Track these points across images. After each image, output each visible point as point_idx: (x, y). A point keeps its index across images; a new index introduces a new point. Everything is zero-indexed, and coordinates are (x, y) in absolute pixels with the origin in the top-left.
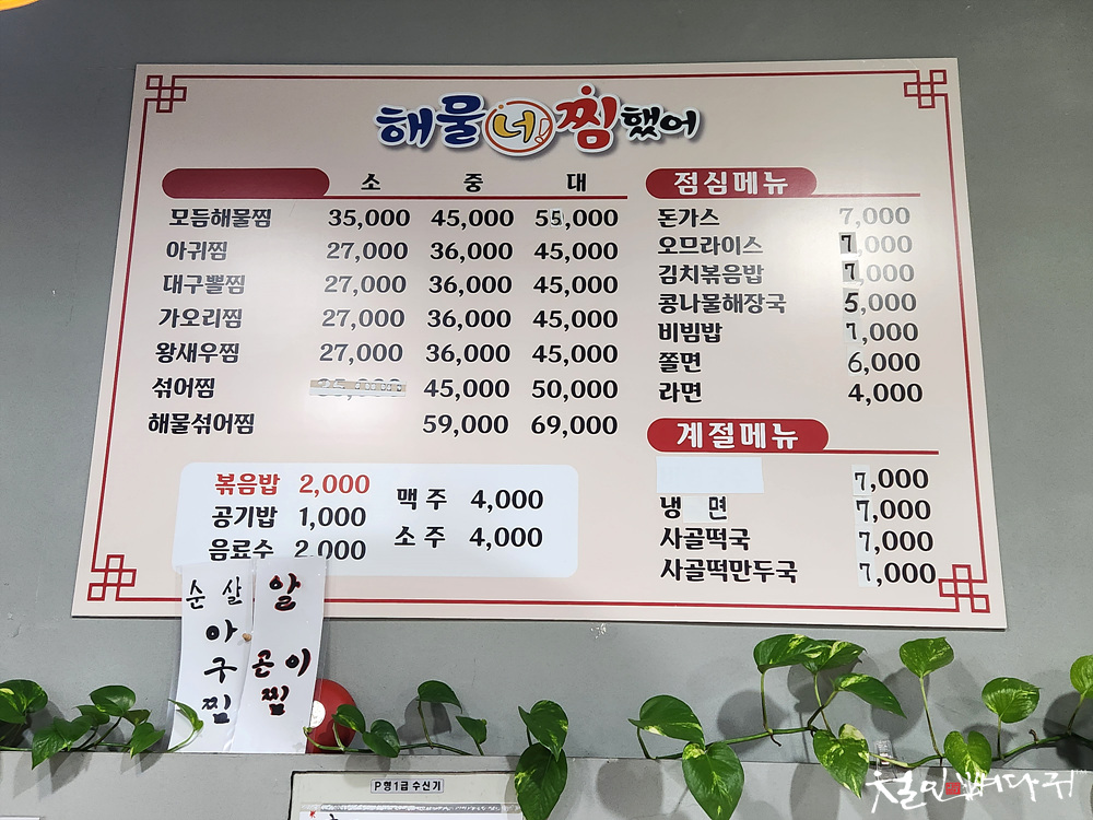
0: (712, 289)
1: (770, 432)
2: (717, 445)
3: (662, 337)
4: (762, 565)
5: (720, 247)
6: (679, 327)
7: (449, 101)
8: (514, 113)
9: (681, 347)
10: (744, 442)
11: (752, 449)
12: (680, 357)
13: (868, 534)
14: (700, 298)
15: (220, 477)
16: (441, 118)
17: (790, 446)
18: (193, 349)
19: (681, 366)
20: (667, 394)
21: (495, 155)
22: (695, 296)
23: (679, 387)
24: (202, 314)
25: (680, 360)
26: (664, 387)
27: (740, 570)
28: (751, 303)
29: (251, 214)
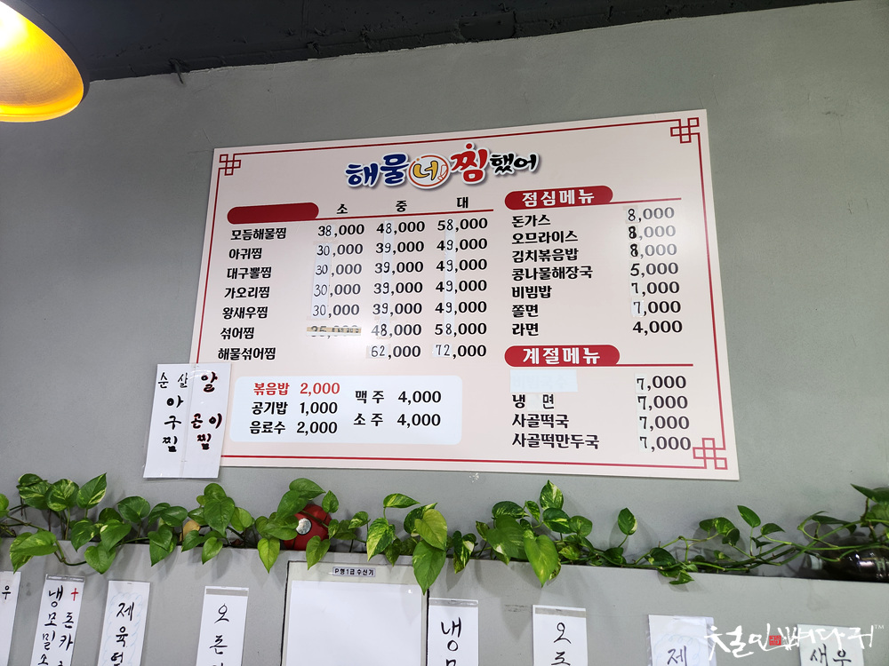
0: (546, 264)
1: (582, 353)
2: (548, 362)
3: (514, 296)
4: (576, 438)
5: (551, 239)
6: (525, 289)
7: (387, 158)
8: (426, 163)
9: (526, 301)
10: (565, 360)
11: (570, 364)
12: (525, 307)
13: (645, 418)
14: (538, 270)
15: (257, 385)
16: (383, 169)
17: (595, 362)
18: (242, 311)
19: (526, 313)
20: (517, 331)
21: (414, 189)
22: (535, 269)
23: (525, 326)
24: (248, 290)
25: (525, 309)
26: (516, 327)
27: (562, 440)
28: (570, 273)
29: (275, 231)
